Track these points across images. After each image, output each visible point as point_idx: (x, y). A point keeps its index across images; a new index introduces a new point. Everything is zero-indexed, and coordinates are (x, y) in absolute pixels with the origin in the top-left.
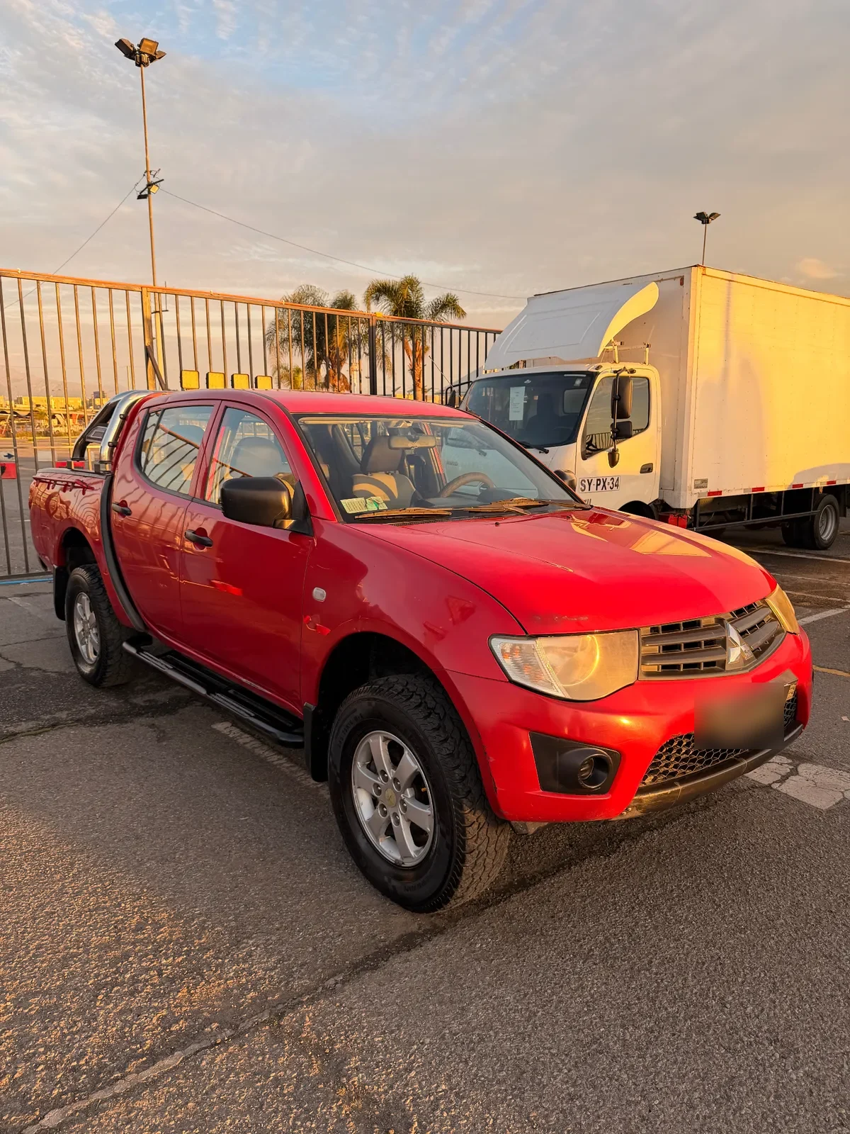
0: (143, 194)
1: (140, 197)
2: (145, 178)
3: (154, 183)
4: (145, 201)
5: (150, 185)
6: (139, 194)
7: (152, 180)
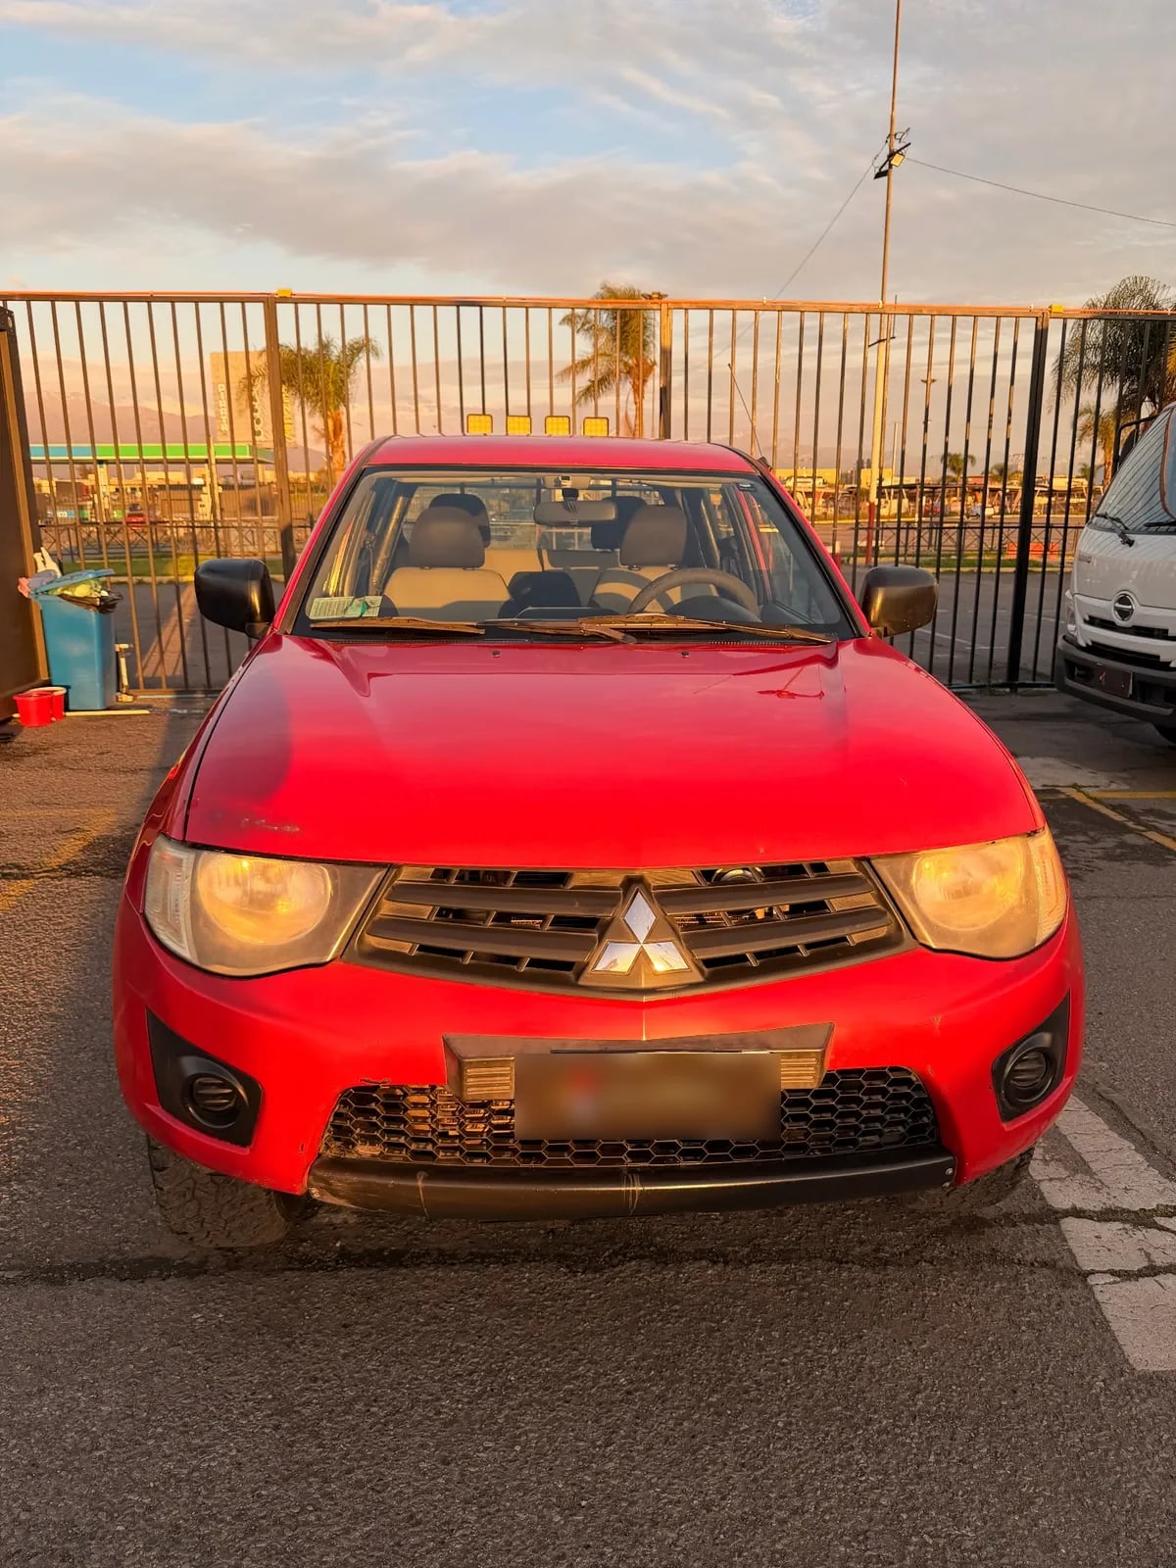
0: (883, 170)
1: (878, 176)
2: (887, 146)
3: (898, 152)
4: (885, 179)
5: (892, 155)
6: (877, 170)
7: (897, 146)
